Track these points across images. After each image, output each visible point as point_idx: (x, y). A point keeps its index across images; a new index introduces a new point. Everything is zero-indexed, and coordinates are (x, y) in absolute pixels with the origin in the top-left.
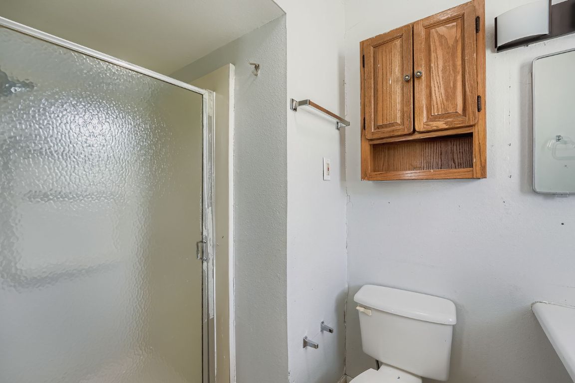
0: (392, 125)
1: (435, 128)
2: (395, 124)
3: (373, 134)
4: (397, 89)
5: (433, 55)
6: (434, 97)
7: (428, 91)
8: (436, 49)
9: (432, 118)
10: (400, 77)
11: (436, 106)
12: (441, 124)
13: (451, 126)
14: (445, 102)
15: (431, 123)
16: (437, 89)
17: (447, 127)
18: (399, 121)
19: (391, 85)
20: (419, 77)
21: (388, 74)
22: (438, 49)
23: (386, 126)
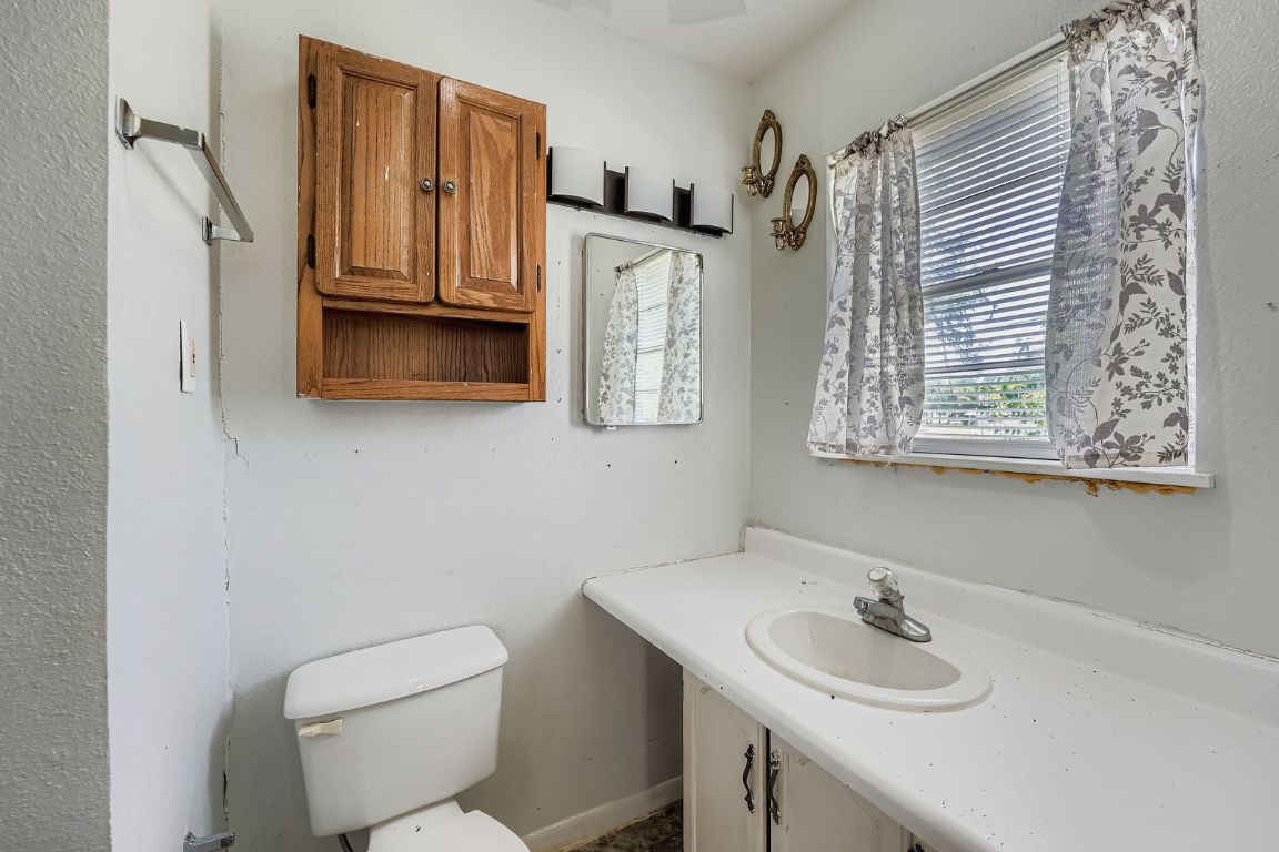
0: (388, 274)
1: (475, 303)
2: (395, 275)
3: (338, 282)
4: (401, 196)
5: (474, 161)
6: (474, 243)
7: (464, 227)
8: (479, 153)
9: (469, 282)
10: (408, 174)
11: (477, 261)
12: (486, 299)
13: (501, 307)
14: (492, 260)
15: (470, 292)
16: (479, 229)
17: (495, 306)
18: (405, 270)
19: (387, 185)
20: (449, 194)
21: (382, 155)
22: (483, 155)
23: (373, 273)
